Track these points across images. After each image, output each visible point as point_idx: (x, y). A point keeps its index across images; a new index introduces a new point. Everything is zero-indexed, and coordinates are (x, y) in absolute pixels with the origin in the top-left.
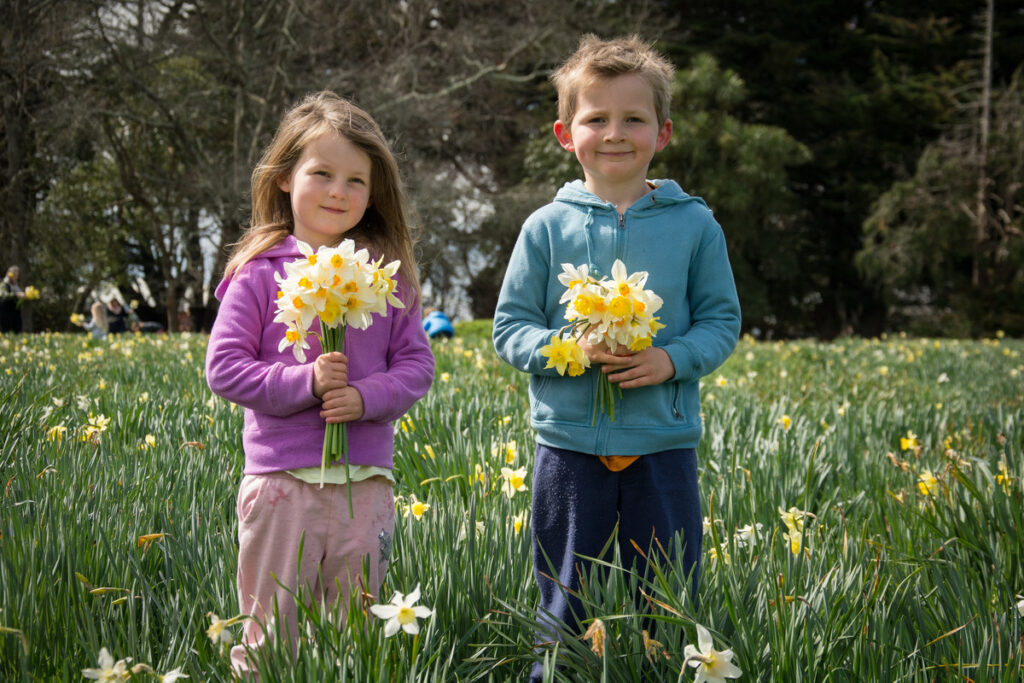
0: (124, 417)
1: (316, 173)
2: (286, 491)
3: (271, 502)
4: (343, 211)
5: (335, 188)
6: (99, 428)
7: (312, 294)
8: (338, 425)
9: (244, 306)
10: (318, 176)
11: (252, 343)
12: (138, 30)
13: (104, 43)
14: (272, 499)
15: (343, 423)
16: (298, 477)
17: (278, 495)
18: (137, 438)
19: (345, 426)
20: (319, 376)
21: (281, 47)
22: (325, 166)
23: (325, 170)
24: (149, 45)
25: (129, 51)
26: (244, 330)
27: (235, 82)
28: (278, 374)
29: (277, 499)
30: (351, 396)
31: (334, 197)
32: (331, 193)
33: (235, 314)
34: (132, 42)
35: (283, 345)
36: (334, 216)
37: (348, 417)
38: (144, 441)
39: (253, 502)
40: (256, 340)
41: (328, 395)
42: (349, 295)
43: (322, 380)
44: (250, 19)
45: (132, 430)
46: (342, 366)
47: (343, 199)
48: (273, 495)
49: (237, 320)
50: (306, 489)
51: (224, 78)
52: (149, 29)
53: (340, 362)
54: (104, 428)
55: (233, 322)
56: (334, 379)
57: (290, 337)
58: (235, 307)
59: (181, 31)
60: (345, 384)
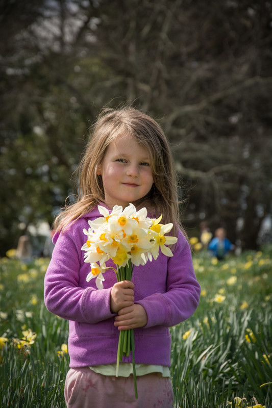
0: (47, 330)
1: (118, 160)
2: (94, 381)
3: (83, 389)
4: (137, 185)
5: (131, 170)
6: (29, 342)
7: (109, 245)
8: (128, 331)
9: (68, 252)
10: (118, 162)
11: (74, 276)
12: (60, 39)
13: (37, 50)
14: (85, 387)
15: (131, 330)
16: (98, 371)
17: (89, 384)
18: (56, 346)
19: (132, 332)
20: (115, 299)
21: (161, 47)
22: (123, 155)
23: (122, 158)
24: (68, 49)
25: (54, 55)
26: (67, 268)
27: (128, 74)
28: (88, 295)
29: (88, 387)
30: (138, 310)
31: (130, 176)
32: (128, 173)
33: (62, 257)
34: (56, 47)
35: (89, 277)
36: (131, 188)
37: (134, 326)
38: (60, 350)
39: (73, 389)
40: (76, 274)
41: (122, 311)
42: (132, 244)
43: (117, 302)
44: (139, 28)
45: (53, 341)
46: (131, 291)
47: (136, 177)
48: (85, 383)
49: (63, 262)
50: (107, 380)
51: (120, 72)
52: (68, 38)
53: (129, 288)
54: (32, 342)
55: (60, 263)
56: (126, 301)
57: (94, 272)
58: (62, 253)
59: (91, 38)
60: (133, 303)
